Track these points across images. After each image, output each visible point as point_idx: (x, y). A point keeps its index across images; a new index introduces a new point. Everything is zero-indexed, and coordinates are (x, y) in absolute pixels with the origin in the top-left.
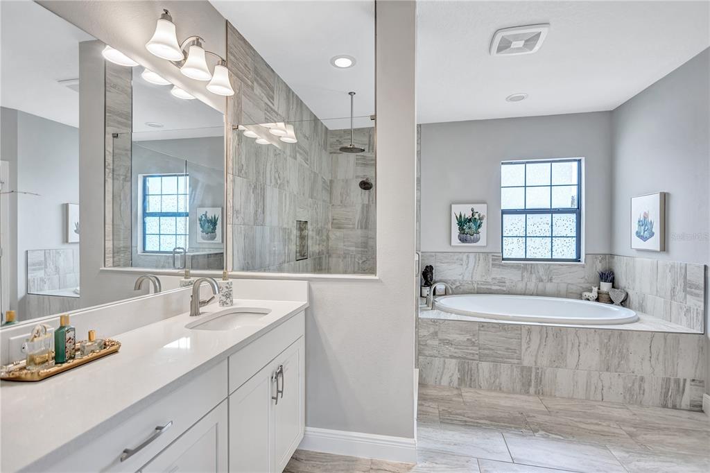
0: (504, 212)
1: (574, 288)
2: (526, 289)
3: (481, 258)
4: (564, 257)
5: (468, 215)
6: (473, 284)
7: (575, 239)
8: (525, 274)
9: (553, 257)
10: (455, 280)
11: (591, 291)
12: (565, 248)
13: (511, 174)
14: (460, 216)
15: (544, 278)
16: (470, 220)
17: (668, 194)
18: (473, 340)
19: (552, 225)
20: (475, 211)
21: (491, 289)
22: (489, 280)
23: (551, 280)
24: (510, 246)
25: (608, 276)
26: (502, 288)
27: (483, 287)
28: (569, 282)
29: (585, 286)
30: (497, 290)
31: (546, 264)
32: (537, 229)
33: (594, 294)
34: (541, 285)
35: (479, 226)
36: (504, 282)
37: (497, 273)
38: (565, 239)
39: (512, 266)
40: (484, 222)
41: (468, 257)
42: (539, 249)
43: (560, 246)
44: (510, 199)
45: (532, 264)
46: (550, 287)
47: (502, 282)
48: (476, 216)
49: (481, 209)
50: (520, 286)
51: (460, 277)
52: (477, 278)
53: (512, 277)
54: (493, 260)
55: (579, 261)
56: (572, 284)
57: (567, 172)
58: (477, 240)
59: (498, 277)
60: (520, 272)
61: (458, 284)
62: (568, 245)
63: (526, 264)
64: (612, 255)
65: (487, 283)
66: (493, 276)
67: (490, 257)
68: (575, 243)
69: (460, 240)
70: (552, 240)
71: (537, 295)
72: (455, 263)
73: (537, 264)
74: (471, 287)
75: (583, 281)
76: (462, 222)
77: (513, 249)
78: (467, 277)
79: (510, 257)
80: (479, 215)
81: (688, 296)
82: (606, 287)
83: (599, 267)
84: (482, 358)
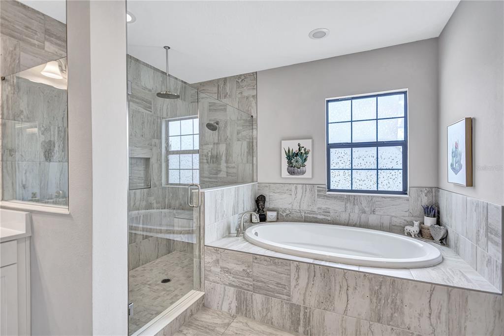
0: (330, 146)
1: (397, 221)
2: (349, 220)
3: (308, 190)
4: (390, 190)
5: (296, 149)
6: (300, 212)
7: (401, 171)
8: (348, 205)
9: (379, 189)
10: (286, 209)
11: (412, 225)
12: (391, 181)
13: (338, 111)
14: (289, 151)
15: (367, 209)
16: (297, 155)
17: (474, 119)
18: (248, 271)
19: (377, 158)
20: (301, 146)
21: (316, 218)
22: (315, 209)
23: (374, 212)
24: (337, 178)
25: (433, 211)
26: (327, 218)
27: (309, 215)
28: (393, 214)
29: (409, 219)
30: (322, 219)
31: (368, 196)
32: (363, 162)
33: (415, 229)
34: (363, 216)
35: (305, 160)
36: (329, 212)
37: (322, 204)
38: (391, 171)
39: (335, 197)
40: (310, 155)
41: (296, 188)
42: (365, 181)
43: (386, 178)
44: (338, 134)
45: (354, 196)
46: (373, 219)
47: (327, 212)
48: (303, 151)
49: (307, 144)
50: (344, 217)
51: (290, 206)
52: (304, 207)
53: (336, 208)
54: (319, 191)
55: (406, 194)
56: (395, 217)
57: (394, 105)
58: (303, 173)
59: (324, 207)
60: (343, 203)
61: (288, 212)
62: (394, 177)
63: (349, 196)
64: (438, 188)
65: (313, 212)
66: (318, 206)
67: (316, 188)
68: (401, 175)
69: (289, 172)
70: (377, 172)
71: (360, 226)
72: (285, 193)
73: (360, 196)
74: (299, 215)
75: (407, 214)
76: (290, 156)
77: (340, 181)
78: (296, 206)
79: (337, 188)
80: (305, 150)
81: (489, 243)
82: (429, 221)
83: (425, 201)
84: (256, 289)
